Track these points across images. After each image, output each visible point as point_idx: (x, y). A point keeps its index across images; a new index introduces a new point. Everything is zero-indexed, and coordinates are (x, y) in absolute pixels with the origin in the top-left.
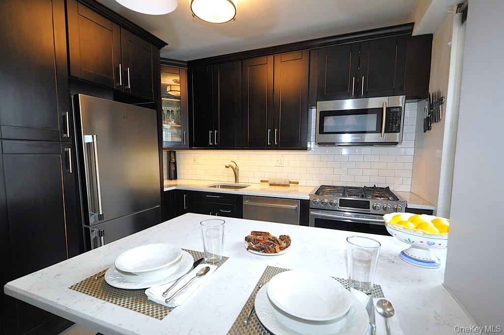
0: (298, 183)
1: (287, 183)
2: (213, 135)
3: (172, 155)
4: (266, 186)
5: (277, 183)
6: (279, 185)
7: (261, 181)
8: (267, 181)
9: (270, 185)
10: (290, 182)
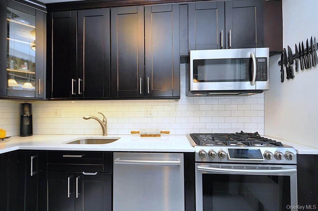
0: (169, 133)
1: (158, 133)
2: (76, 84)
3: (27, 109)
4: (137, 137)
5: (148, 134)
6: (150, 136)
7: (132, 133)
8: (138, 132)
9: (142, 136)
10: (161, 132)
